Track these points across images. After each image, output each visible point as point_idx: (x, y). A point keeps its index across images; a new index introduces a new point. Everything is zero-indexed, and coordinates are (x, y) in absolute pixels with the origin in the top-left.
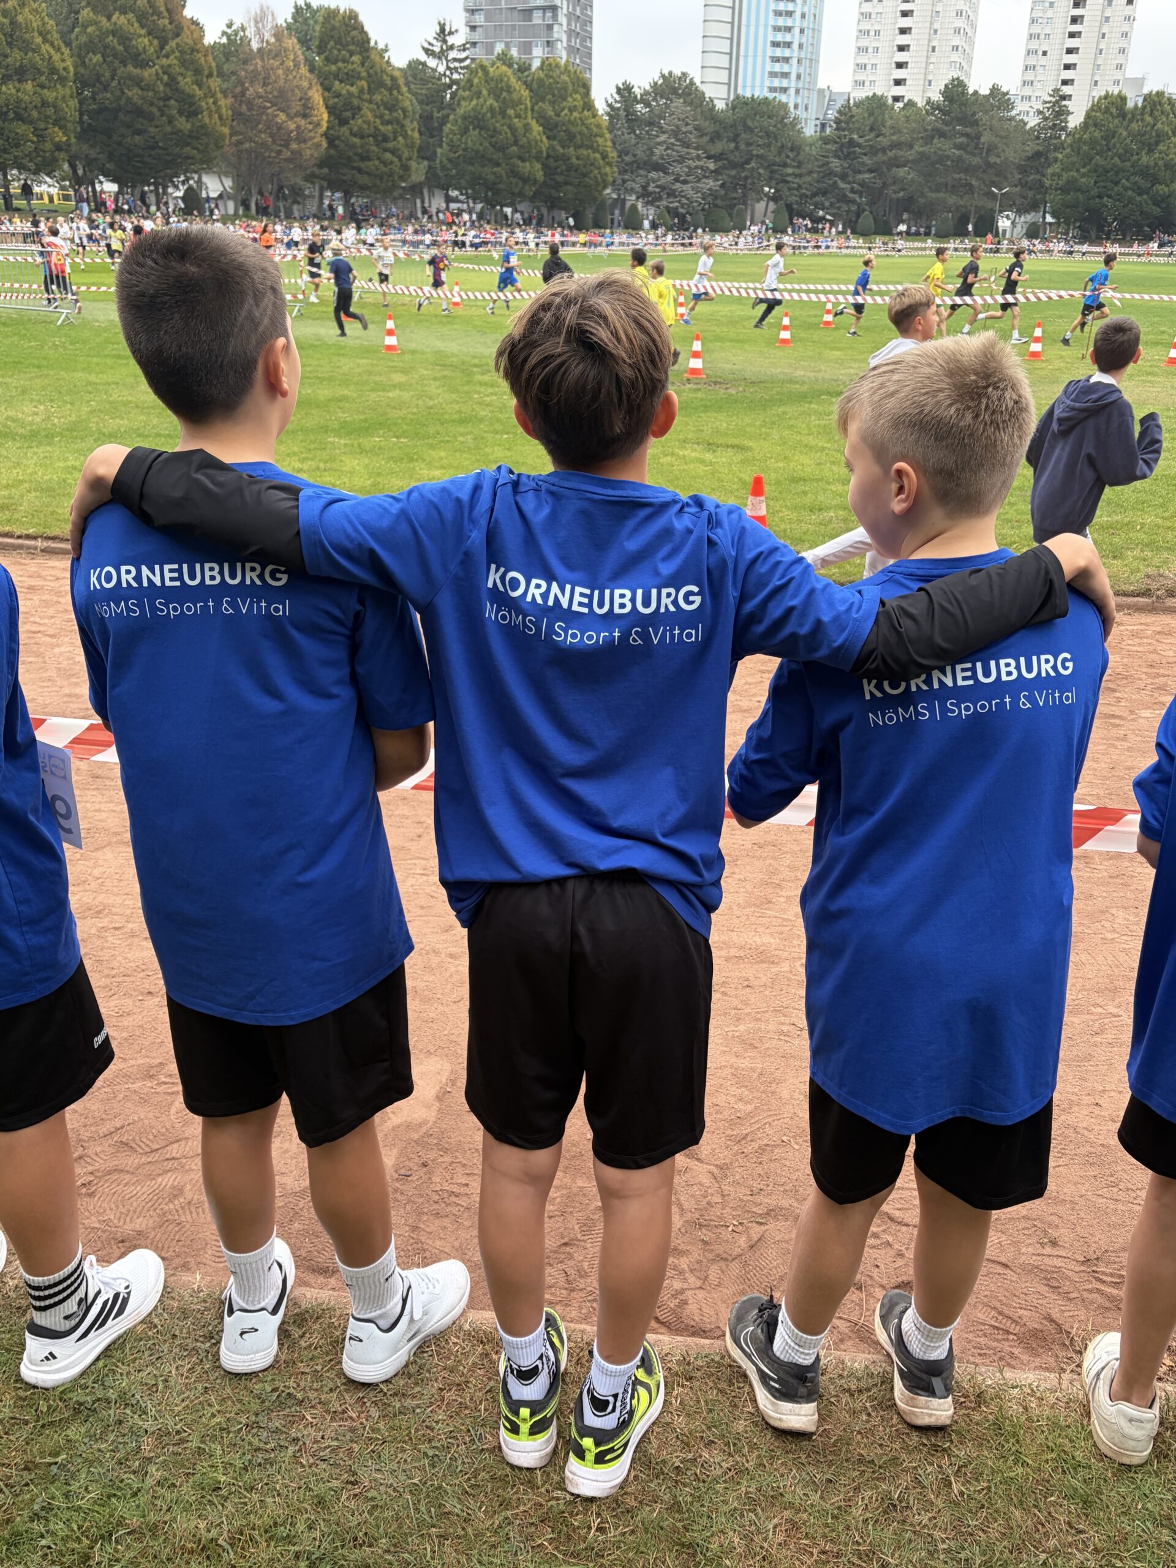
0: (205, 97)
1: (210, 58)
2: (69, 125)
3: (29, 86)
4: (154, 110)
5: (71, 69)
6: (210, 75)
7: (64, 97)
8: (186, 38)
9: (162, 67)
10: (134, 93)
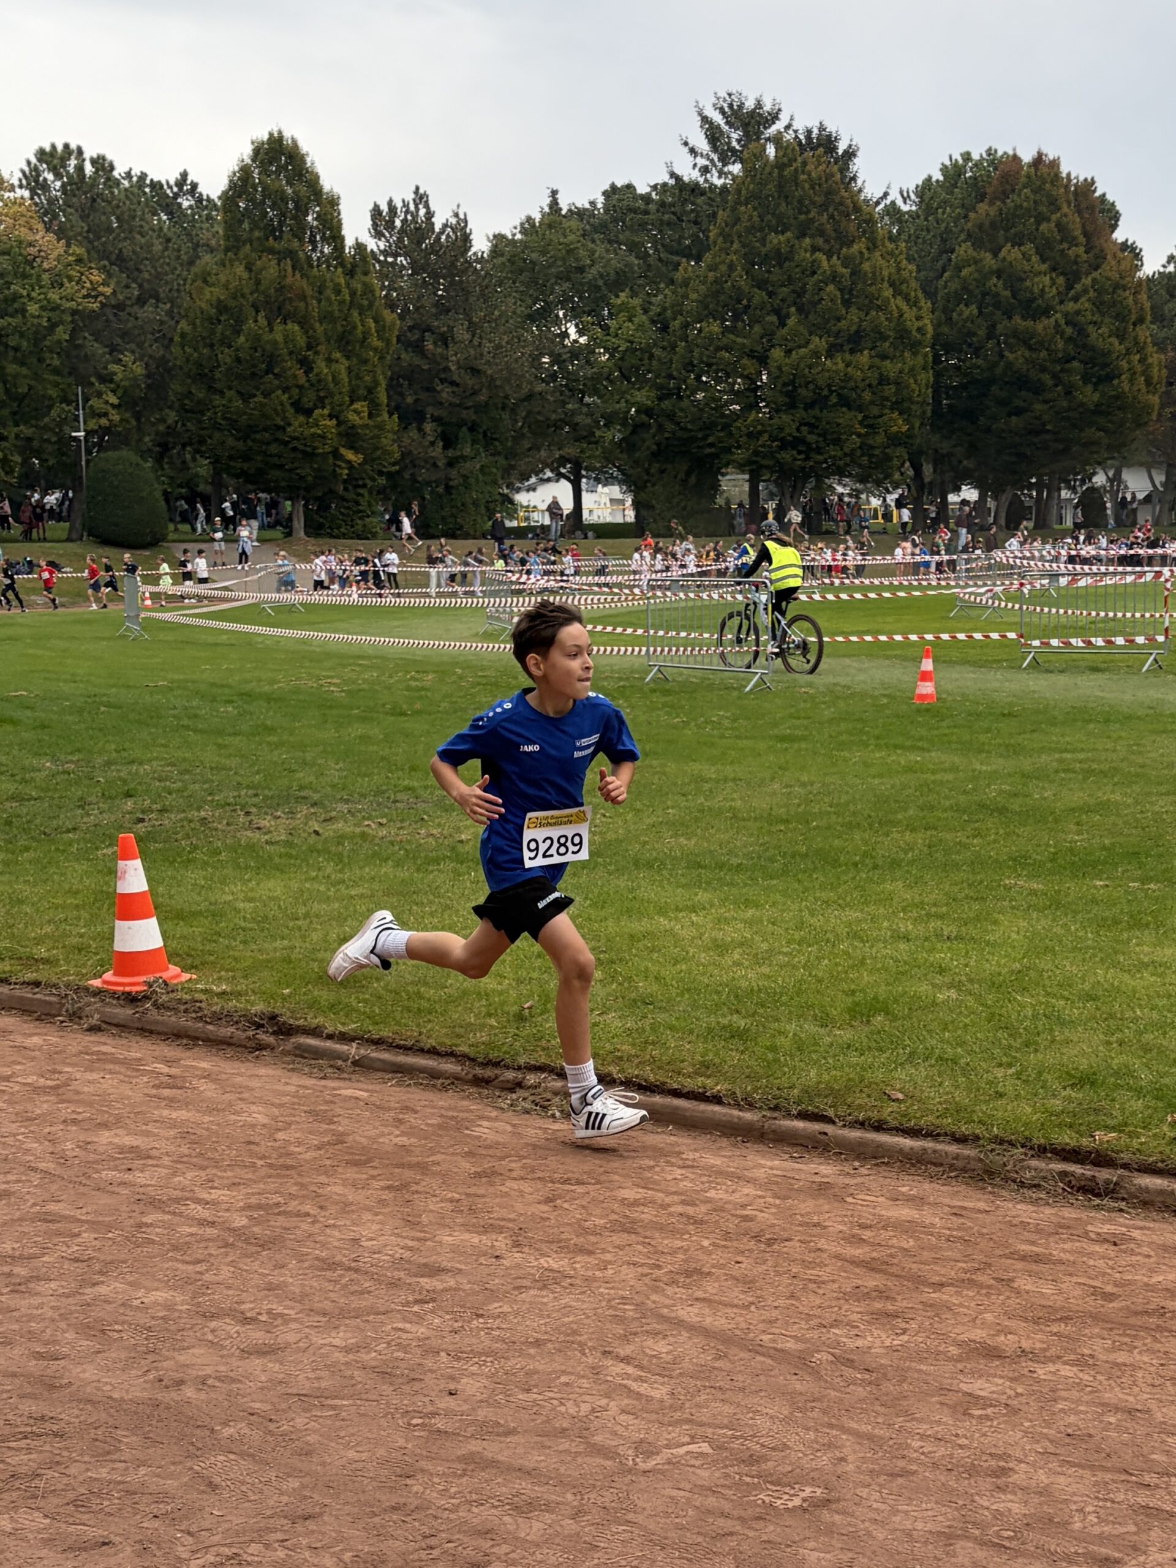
0: (1128, 352)
1: (1143, 297)
2: (914, 407)
3: (864, 358)
4: (1047, 378)
5: (930, 329)
6: (1141, 320)
7: (912, 369)
8: (1109, 270)
9: (1066, 315)
10: (1017, 357)
